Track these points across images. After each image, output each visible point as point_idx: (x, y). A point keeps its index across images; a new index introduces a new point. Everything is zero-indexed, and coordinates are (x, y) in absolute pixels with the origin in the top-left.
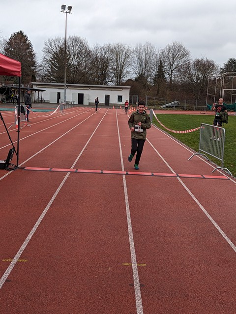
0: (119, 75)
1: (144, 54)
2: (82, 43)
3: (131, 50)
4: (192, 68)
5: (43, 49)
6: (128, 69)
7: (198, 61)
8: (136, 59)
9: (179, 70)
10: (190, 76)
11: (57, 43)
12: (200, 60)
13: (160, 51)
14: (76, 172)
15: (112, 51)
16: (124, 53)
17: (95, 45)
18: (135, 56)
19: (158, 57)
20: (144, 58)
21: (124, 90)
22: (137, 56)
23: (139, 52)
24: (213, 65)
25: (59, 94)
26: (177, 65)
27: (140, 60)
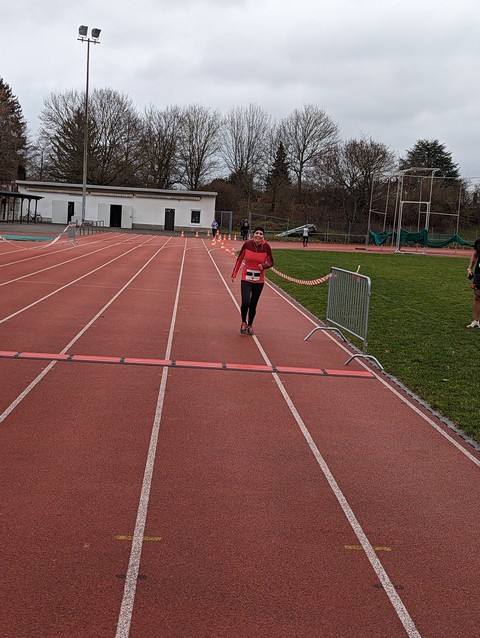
0: (196, 169)
1: (246, 128)
2: (121, 103)
3: (220, 119)
4: (342, 159)
5: (41, 115)
6: (214, 158)
7: (354, 145)
8: (230, 138)
9: (315, 161)
10: (339, 175)
11: (70, 103)
12: (358, 142)
13: (279, 123)
14: (69, 360)
15: (181, 121)
16: (206, 125)
17: (148, 108)
18: (229, 132)
19: (275, 135)
20: (245, 136)
21: (204, 200)
22: (232, 132)
23: (236, 125)
24: (384, 154)
25: (71, 205)
26: (313, 152)
27: (238, 140)
